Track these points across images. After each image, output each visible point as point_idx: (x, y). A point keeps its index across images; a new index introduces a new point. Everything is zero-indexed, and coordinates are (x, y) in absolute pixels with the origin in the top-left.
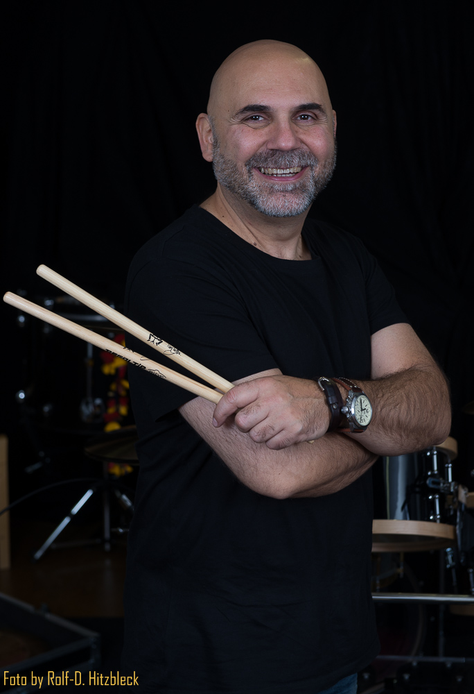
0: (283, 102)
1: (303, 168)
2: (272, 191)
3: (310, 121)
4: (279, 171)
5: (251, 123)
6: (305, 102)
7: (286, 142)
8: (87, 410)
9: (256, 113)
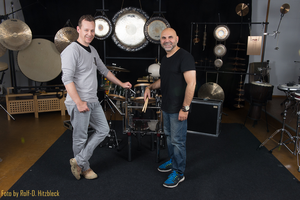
1: (171, 44)
2: (166, 48)
3: (171, 38)
4: (167, 45)
5: (163, 39)
6: (170, 36)
7: (167, 41)
8: (102, 86)
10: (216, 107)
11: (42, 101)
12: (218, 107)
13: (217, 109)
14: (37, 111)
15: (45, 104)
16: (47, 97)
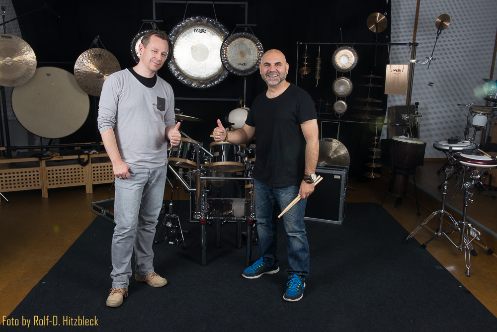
0: (272, 63)
1: (277, 75)
2: (270, 80)
3: (279, 66)
5: (266, 66)
9: (268, 64)
10: (339, 177)
11: (54, 171)
12: (341, 177)
13: (340, 180)
14: (45, 186)
15: (58, 175)
16: (62, 163)
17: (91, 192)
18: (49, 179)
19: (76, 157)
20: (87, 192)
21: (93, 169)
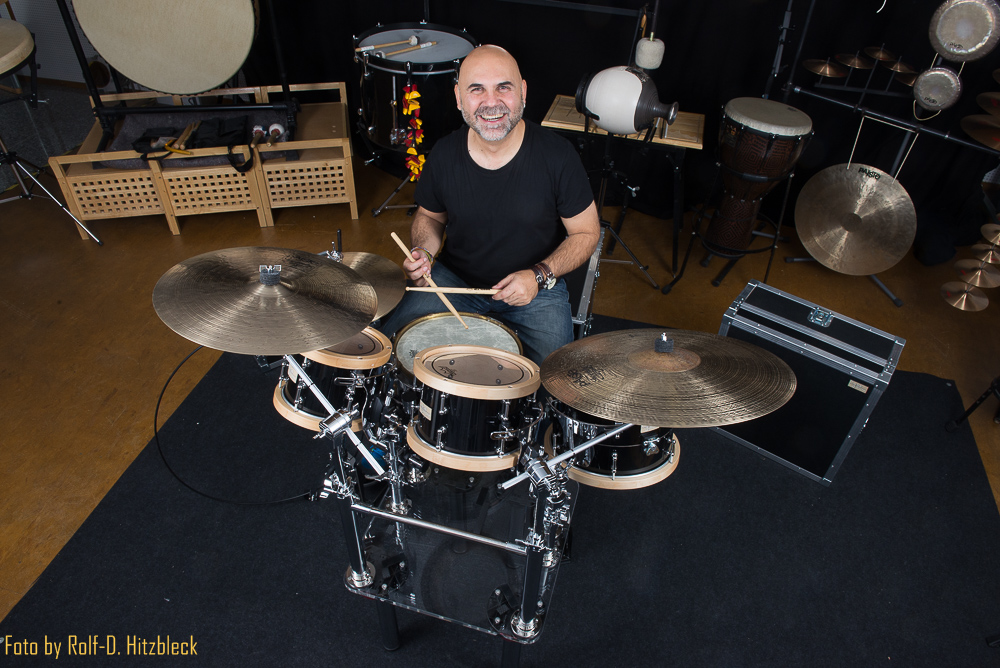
0: (489, 84)
1: (504, 114)
2: (487, 129)
3: (506, 91)
4: (490, 117)
5: (475, 92)
6: (502, 82)
7: (491, 103)
8: (393, 138)
9: (478, 87)
10: (864, 389)
11: (183, 180)
12: (869, 391)
13: (863, 397)
14: (173, 211)
15: (194, 189)
16: (196, 162)
17: (271, 224)
18: (176, 198)
19: (222, 151)
20: (262, 224)
21: (268, 177)
